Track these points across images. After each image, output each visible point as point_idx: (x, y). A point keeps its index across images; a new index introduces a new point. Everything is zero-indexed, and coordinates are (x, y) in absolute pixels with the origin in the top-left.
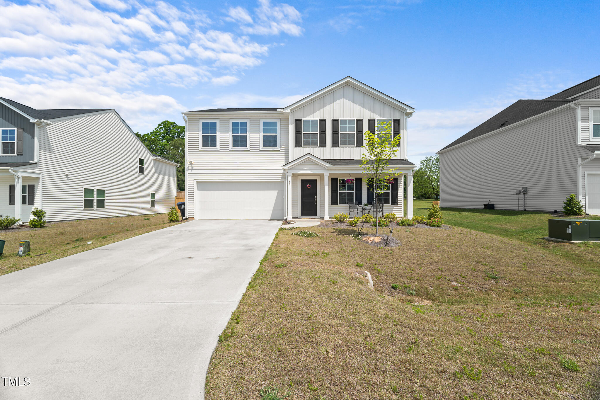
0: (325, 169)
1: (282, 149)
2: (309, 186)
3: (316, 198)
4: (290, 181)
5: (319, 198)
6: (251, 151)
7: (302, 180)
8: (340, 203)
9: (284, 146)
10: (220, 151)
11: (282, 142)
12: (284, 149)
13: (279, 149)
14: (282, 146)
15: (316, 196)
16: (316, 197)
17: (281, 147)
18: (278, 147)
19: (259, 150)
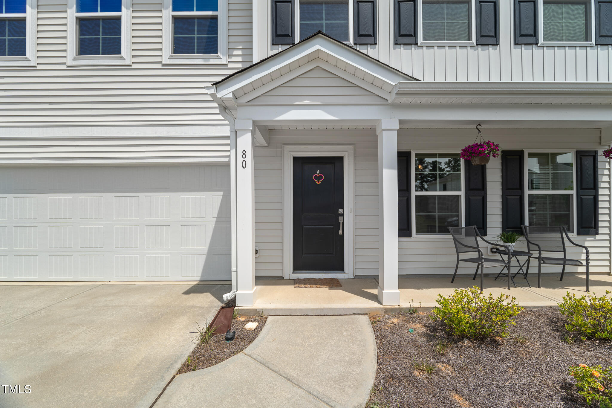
0: (384, 103)
1: (234, 59)
2: (318, 178)
3: (342, 215)
4: (244, 153)
5: (352, 215)
6: (134, 66)
7: (296, 159)
8: (418, 231)
9: (240, 52)
10: (39, 67)
11: (232, 39)
12: (240, 59)
13: (224, 60)
14: (236, 52)
15: (342, 208)
16: (340, 211)
17: (230, 56)
18: (219, 54)
19: (161, 62)
